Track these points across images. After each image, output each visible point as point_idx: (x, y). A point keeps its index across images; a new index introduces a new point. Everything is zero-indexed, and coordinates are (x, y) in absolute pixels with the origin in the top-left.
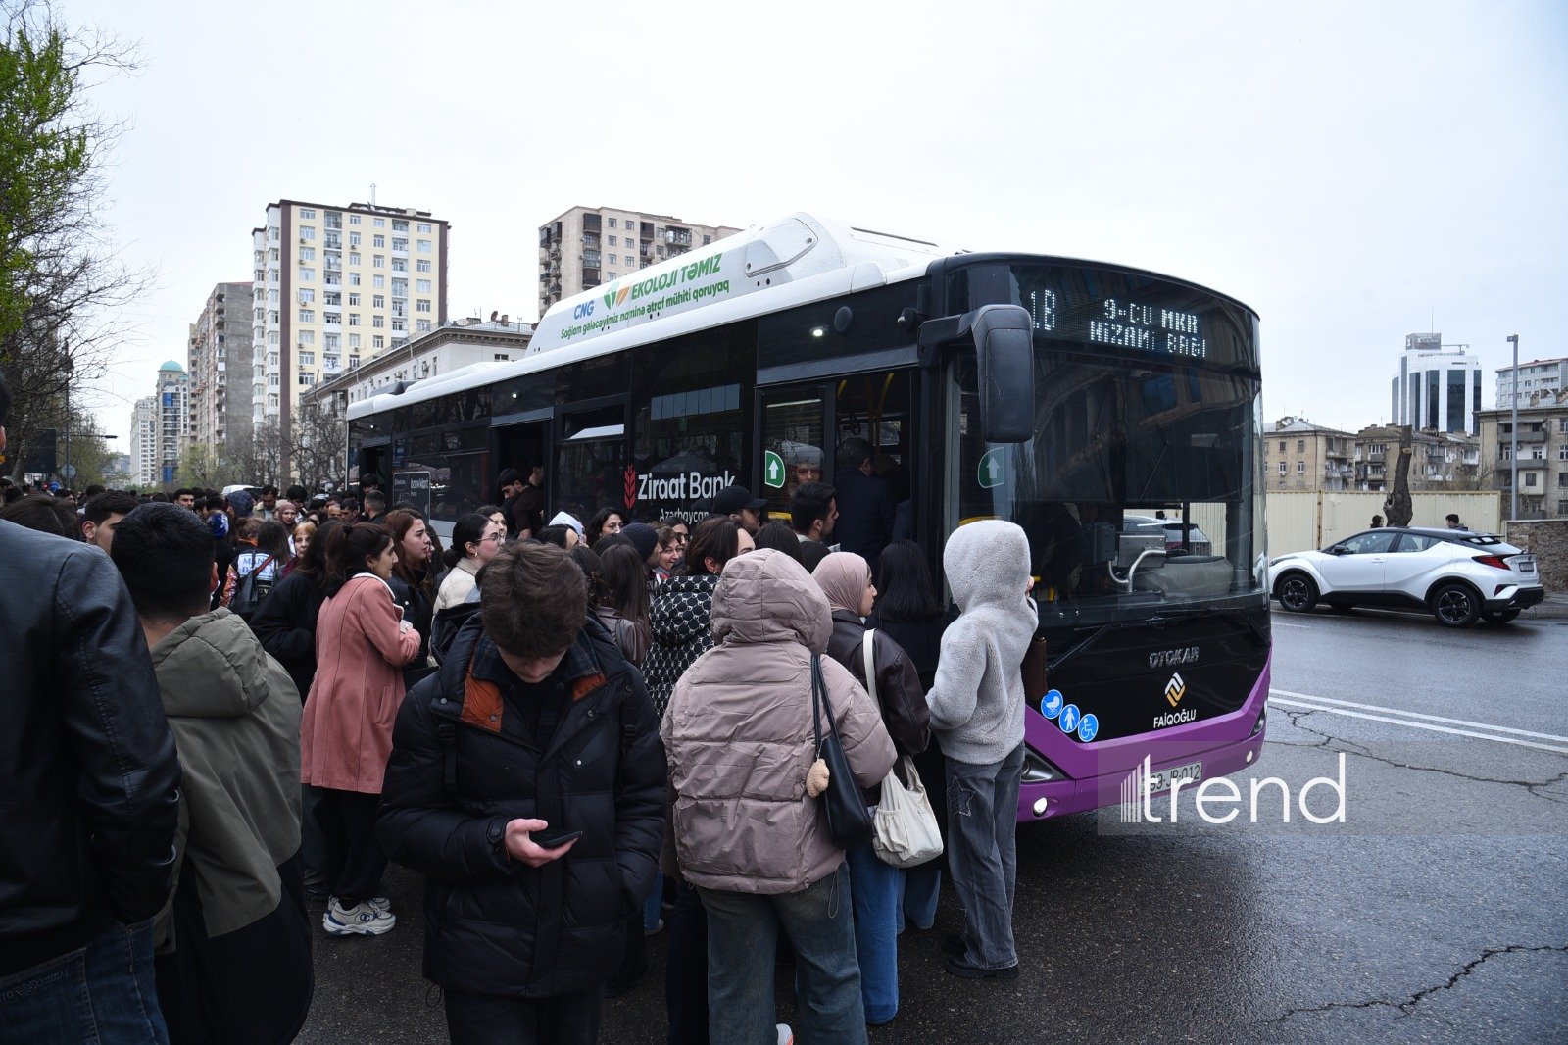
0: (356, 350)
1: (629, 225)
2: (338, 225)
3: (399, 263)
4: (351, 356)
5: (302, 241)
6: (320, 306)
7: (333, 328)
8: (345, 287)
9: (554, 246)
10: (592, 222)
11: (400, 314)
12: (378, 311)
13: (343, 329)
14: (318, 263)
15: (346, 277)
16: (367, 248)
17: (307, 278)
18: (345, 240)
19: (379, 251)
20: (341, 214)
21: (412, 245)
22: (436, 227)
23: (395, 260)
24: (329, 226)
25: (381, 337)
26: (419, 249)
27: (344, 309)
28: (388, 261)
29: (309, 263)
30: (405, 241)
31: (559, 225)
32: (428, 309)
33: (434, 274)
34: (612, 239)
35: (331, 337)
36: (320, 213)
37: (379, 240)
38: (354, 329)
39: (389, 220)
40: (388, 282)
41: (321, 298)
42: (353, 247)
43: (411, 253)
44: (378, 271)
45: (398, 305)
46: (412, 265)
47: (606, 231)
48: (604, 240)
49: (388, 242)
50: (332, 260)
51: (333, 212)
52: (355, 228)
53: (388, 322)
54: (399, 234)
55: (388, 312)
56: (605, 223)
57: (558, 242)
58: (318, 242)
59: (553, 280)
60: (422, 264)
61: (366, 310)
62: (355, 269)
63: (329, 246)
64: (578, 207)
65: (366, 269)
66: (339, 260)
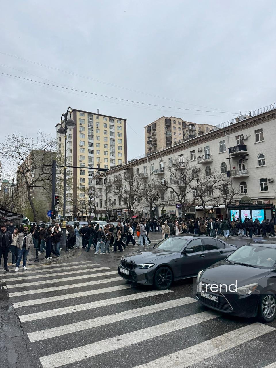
0: (99, 163)
1: (179, 123)
2: (92, 119)
3: (112, 133)
4: (97, 165)
5: (81, 124)
6: (87, 147)
7: (91, 155)
8: (95, 141)
9: (152, 132)
10: (168, 122)
11: (112, 151)
12: (106, 150)
13: (95, 155)
14: (86, 132)
15: (95, 137)
16: (102, 128)
17: (82, 137)
18: (95, 125)
19: (106, 129)
20: (93, 116)
21: (116, 127)
22: (123, 121)
23: (110, 132)
24: (89, 119)
25: (107, 158)
26: (118, 129)
27: (95, 148)
28: (108, 132)
29: (83, 132)
30: (113, 126)
31: (155, 124)
32: (121, 150)
33: (123, 138)
34: (175, 127)
35: (90, 158)
36: (86, 115)
37: (105, 125)
38: (98, 156)
39: (108, 119)
40: (109, 140)
41: (87, 144)
42: (97, 127)
43: (116, 130)
44: (105, 136)
45: (112, 147)
46: (116, 134)
47: (173, 125)
48: (172, 128)
49: (108, 126)
50: (90, 132)
51: (91, 115)
52: (97, 120)
53: (109, 153)
54: (112, 124)
55: (109, 150)
56: (172, 122)
57: (155, 130)
58: (86, 124)
59: (152, 143)
60: (119, 134)
61: (102, 149)
62: (98, 135)
63: (89, 127)
64: (163, 117)
65: (102, 135)
66: (92, 132)
